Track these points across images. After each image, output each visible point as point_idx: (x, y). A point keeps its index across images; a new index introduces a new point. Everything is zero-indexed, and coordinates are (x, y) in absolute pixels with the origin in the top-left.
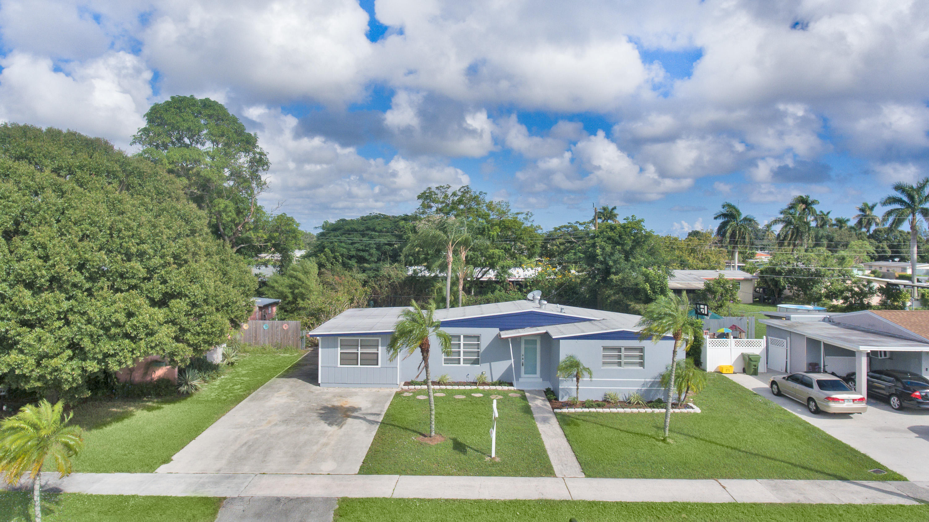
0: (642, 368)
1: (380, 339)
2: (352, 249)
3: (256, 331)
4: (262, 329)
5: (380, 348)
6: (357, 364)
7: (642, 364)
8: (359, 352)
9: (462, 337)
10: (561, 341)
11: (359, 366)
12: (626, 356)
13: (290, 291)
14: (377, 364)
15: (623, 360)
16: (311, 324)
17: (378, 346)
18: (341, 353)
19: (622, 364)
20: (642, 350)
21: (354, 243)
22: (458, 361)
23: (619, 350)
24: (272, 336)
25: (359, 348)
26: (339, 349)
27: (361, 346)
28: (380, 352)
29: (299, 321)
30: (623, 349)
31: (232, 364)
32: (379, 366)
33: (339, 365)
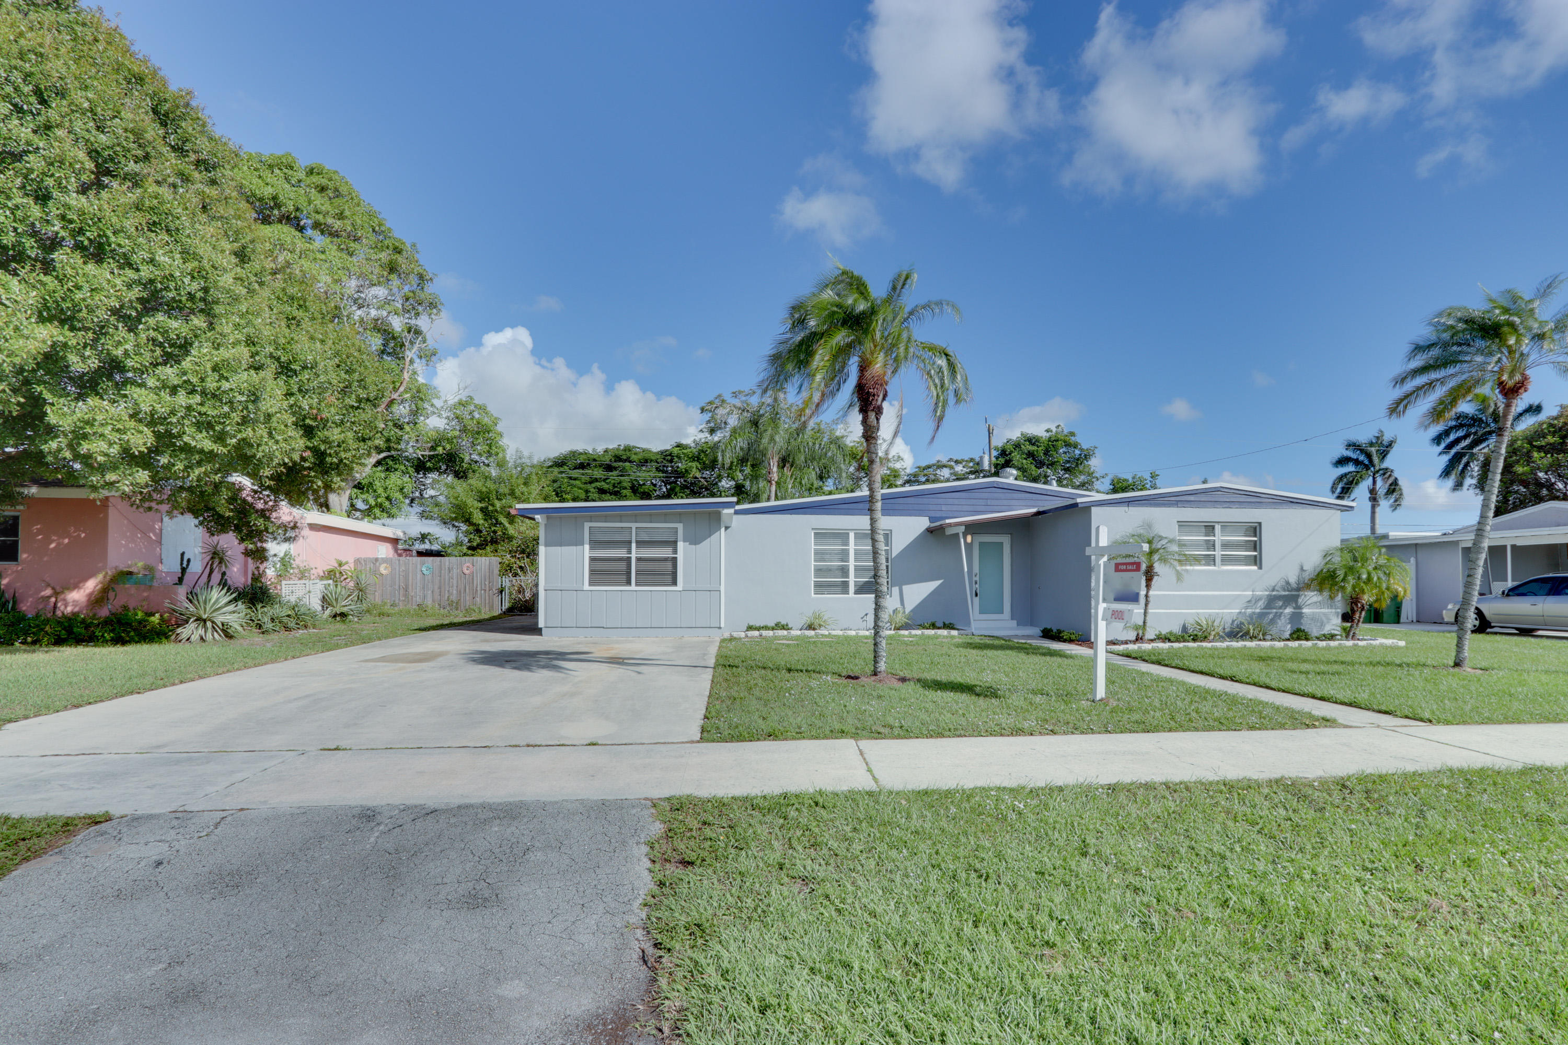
0: (1255, 568)
1: (680, 526)
2: (592, 490)
3: (406, 578)
4: (419, 576)
5: (681, 545)
6: (629, 582)
7: (1257, 561)
8: (634, 556)
9: (852, 535)
10: (1093, 508)
11: (633, 587)
12: (1226, 545)
13: (480, 505)
14: (674, 583)
15: (1218, 553)
16: (521, 568)
17: (675, 542)
18: (592, 559)
19: (1218, 560)
20: (1255, 529)
21: (596, 480)
22: (844, 587)
23: (1210, 528)
24: (440, 588)
25: (634, 545)
26: (587, 547)
27: (637, 542)
28: (680, 556)
29: (495, 560)
30: (1218, 528)
31: (343, 615)
32: (680, 587)
33: (586, 586)
